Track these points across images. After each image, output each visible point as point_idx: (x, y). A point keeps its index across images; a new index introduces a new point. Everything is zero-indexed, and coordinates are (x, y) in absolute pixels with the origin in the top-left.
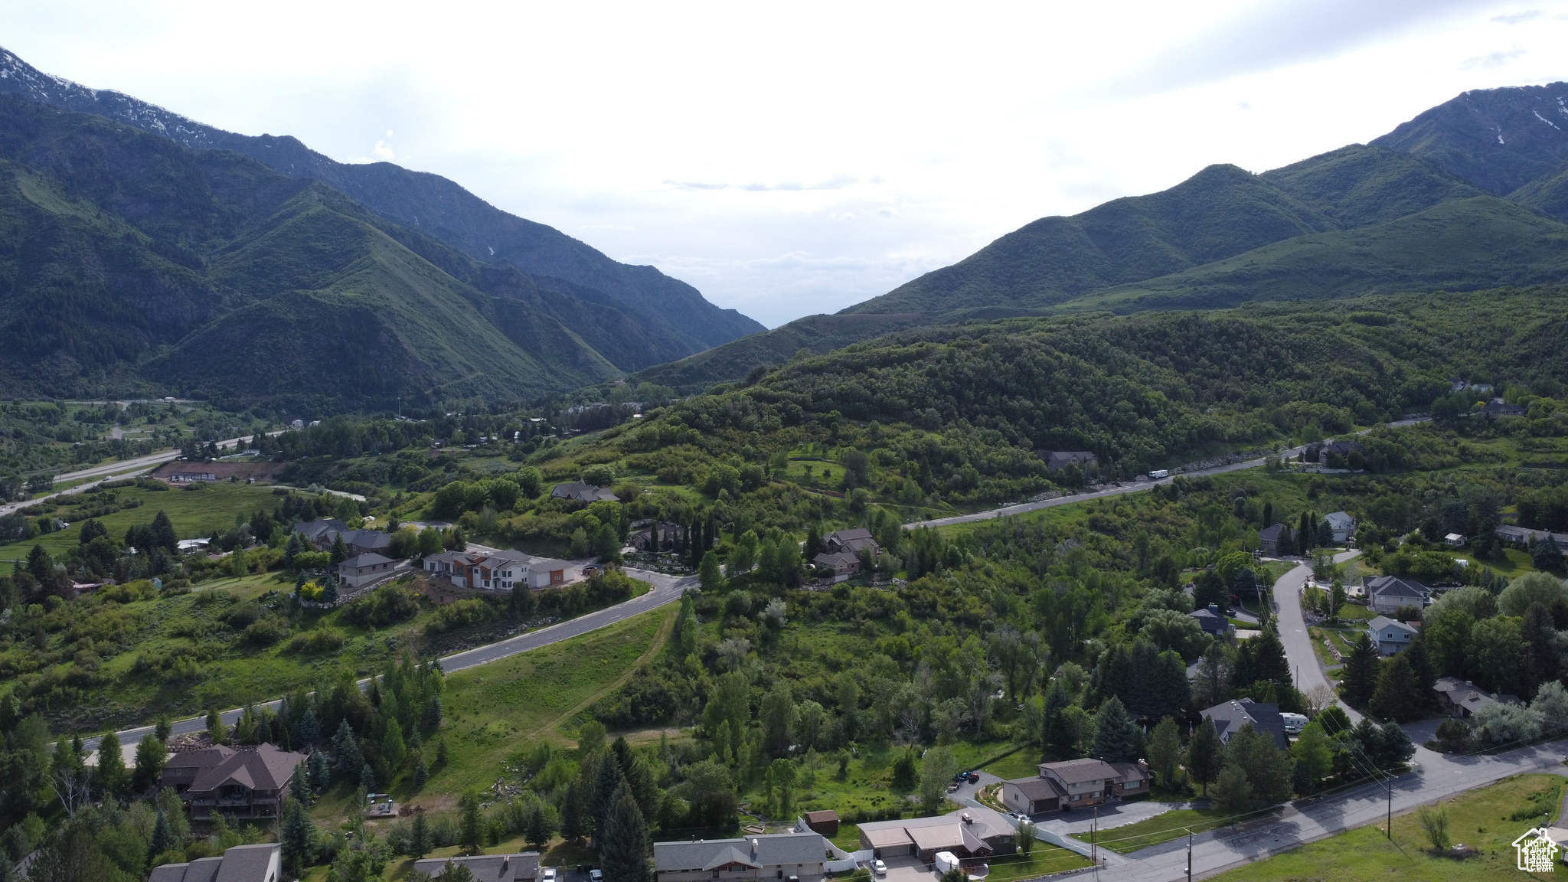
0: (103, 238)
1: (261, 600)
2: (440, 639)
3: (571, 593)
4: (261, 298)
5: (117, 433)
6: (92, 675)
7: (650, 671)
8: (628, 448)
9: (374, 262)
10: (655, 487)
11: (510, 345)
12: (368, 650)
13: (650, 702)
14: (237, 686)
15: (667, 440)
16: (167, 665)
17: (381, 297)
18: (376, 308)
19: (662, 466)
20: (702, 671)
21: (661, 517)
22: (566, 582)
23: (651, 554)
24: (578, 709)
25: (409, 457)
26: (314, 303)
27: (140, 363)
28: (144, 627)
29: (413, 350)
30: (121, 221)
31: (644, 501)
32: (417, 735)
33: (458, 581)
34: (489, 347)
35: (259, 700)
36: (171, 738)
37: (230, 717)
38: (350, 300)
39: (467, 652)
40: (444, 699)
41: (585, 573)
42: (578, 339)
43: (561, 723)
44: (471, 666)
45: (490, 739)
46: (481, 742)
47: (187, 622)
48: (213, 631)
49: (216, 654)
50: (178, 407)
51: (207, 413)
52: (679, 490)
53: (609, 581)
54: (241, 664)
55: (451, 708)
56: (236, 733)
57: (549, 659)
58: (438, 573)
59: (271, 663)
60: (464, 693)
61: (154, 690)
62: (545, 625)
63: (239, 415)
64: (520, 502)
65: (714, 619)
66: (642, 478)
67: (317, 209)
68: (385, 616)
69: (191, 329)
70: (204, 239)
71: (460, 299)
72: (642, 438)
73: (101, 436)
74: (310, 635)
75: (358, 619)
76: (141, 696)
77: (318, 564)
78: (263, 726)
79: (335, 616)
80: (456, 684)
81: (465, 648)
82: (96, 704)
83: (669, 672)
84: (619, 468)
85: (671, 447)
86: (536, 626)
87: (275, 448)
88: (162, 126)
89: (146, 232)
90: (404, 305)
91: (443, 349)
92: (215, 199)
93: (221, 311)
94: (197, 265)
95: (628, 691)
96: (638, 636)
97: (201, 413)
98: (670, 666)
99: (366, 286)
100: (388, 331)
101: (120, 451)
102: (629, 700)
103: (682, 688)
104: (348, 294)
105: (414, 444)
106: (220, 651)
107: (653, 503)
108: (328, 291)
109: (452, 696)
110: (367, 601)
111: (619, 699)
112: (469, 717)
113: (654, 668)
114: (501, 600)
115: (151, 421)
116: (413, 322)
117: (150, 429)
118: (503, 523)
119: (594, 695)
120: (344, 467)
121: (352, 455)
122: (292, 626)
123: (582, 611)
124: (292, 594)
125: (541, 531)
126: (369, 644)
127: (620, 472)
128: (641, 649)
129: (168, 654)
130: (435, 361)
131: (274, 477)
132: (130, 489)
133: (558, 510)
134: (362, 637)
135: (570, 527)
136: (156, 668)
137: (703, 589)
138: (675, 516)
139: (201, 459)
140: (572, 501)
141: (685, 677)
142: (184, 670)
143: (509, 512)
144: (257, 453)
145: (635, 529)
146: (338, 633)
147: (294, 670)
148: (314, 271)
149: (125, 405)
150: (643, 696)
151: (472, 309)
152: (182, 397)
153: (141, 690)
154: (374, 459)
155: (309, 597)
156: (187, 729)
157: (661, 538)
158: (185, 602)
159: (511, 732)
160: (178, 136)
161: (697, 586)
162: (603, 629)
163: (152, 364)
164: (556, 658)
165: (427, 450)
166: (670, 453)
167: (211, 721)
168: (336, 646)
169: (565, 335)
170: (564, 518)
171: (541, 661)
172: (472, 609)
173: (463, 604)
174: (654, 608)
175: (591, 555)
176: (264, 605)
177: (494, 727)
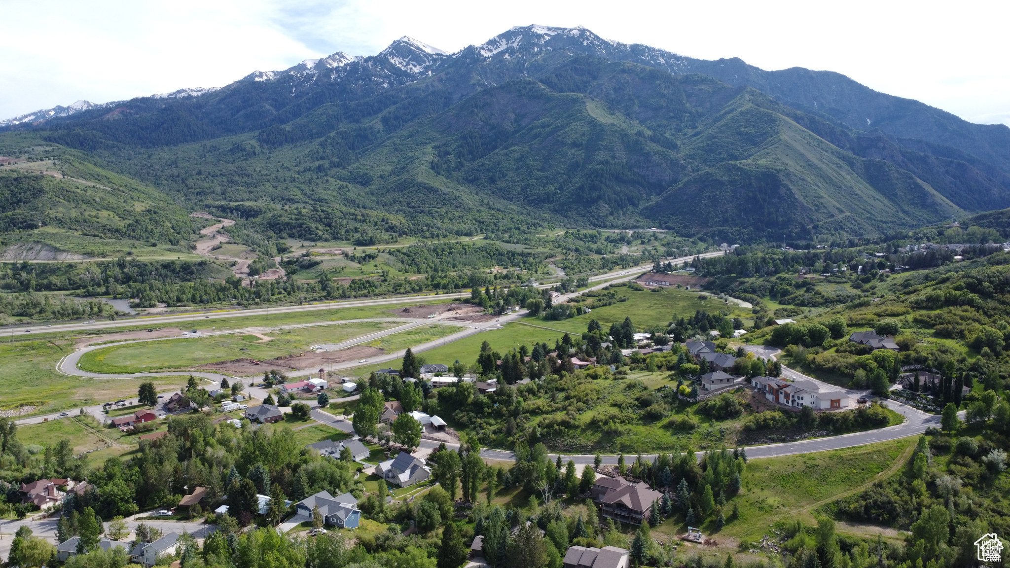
0: (625, 135)
1: (659, 390)
2: (750, 435)
3: (843, 417)
4: (710, 166)
5: (624, 250)
6: (572, 421)
7: (884, 485)
8: (917, 306)
9: (780, 140)
10: (931, 339)
11: (873, 192)
12: (709, 434)
13: (879, 507)
14: (637, 441)
15: (951, 302)
16: (606, 423)
17: (783, 163)
18: (779, 171)
19: (941, 323)
20: (925, 493)
21: (929, 364)
22: (842, 408)
23: (911, 394)
24: (828, 501)
25: (783, 279)
26: (739, 169)
27: (640, 207)
28: (600, 396)
29: (801, 199)
30: (636, 122)
31: (917, 352)
32: (722, 496)
33: (770, 397)
34: (856, 195)
35: (646, 452)
36: (601, 465)
37: (630, 460)
38: (762, 166)
39: (766, 446)
40: (744, 476)
41: (859, 402)
42: (928, 188)
43: (815, 508)
44: (766, 457)
45: (767, 508)
46: (761, 509)
47: (620, 398)
48: (630, 406)
49: (630, 421)
50: (658, 235)
51: (673, 238)
52: (950, 343)
53: (872, 412)
54: (641, 429)
55: (747, 483)
56: (632, 470)
57: (815, 462)
58: (759, 389)
59: (656, 431)
60: (757, 474)
61: (599, 435)
62: (821, 436)
63: (691, 240)
64: (828, 341)
65: (946, 454)
66: (922, 330)
67: (749, 106)
68: (722, 413)
69: (669, 186)
70: (680, 130)
71: (839, 161)
72: (930, 299)
73: (616, 251)
74: (678, 418)
75: (708, 413)
76: (592, 438)
77: (693, 372)
78: (644, 470)
79: (695, 407)
80: (753, 468)
81: (766, 443)
82: (572, 438)
83: (899, 488)
84: (907, 321)
85: (951, 308)
86: (815, 436)
87: (704, 268)
88: (662, 61)
89: (648, 128)
90: (798, 167)
91: (823, 197)
92: (688, 105)
93: (686, 175)
94: (674, 147)
95: (865, 496)
96: (884, 457)
97: (670, 238)
98: (901, 484)
99: (774, 156)
100: (786, 186)
101: (623, 262)
102: (864, 503)
103: (906, 503)
104: (762, 162)
105: (788, 270)
106: (632, 419)
107: (924, 354)
108: (749, 161)
109: (750, 475)
110: (713, 403)
111: (857, 501)
112: (757, 490)
113: (889, 483)
114: (794, 415)
115: (643, 243)
116: (803, 180)
117: (641, 248)
118: (810, 357)
119: (841, 493)
120: (742, 283)
121: (747, 275)
122: (671, 410)
123: (849, 430)
124: (675, 389)
125: (834, 367)
126: (710, 429)
127: (906, 324)
128: (883, 467)
129: (607, 417)
130: (816, 205)
131: (702, 286)
132: (624, 288)
133: (851, 352)
134: (707, 424)
135: (854, 366)
136: (601, 423)
137: (943, 429)
138: (940, 366)
139: (663, 272)
140: (862, 346)
141: (910, 495)
142: (613, 428)
143: (817, 348)
144: (693, 270)
145: (906, 371)
146: (695, 420)
147: (668, 438)
148: (742, 147)
149: (630, 232)
150: (875, 502)
151: (847, 167)
152: (660, 227)
153: (593, 434)
154: (762, 279)
155: (683, 393)
156: (609, 461)
157: (922, 383)
158: (622, 384)
159: (781, 506)
160: (671, 66)
161: (939, 426)
162: (859, 447)
163: (646, 208)
164: (820, 462)
165: (796, 275)
166: (950, 312)
167: (620, 461)
168: (692, 427)
169: (917, 185)
170: (853, 359)
171: (811, 463)
172: (774, 419)
173: (769, 414)
174: (902, 437)
175: (867, 388)
176: (659, 394)
177: (771, 501)
